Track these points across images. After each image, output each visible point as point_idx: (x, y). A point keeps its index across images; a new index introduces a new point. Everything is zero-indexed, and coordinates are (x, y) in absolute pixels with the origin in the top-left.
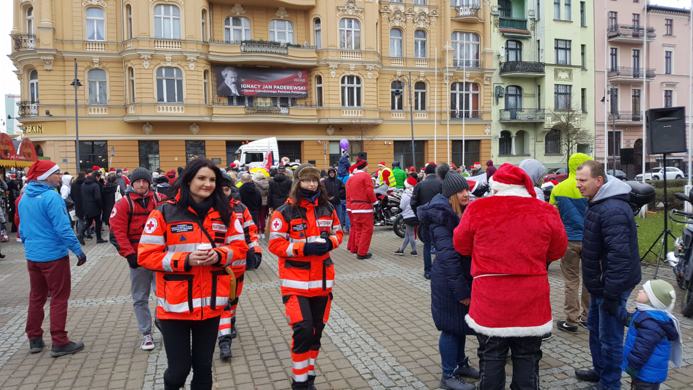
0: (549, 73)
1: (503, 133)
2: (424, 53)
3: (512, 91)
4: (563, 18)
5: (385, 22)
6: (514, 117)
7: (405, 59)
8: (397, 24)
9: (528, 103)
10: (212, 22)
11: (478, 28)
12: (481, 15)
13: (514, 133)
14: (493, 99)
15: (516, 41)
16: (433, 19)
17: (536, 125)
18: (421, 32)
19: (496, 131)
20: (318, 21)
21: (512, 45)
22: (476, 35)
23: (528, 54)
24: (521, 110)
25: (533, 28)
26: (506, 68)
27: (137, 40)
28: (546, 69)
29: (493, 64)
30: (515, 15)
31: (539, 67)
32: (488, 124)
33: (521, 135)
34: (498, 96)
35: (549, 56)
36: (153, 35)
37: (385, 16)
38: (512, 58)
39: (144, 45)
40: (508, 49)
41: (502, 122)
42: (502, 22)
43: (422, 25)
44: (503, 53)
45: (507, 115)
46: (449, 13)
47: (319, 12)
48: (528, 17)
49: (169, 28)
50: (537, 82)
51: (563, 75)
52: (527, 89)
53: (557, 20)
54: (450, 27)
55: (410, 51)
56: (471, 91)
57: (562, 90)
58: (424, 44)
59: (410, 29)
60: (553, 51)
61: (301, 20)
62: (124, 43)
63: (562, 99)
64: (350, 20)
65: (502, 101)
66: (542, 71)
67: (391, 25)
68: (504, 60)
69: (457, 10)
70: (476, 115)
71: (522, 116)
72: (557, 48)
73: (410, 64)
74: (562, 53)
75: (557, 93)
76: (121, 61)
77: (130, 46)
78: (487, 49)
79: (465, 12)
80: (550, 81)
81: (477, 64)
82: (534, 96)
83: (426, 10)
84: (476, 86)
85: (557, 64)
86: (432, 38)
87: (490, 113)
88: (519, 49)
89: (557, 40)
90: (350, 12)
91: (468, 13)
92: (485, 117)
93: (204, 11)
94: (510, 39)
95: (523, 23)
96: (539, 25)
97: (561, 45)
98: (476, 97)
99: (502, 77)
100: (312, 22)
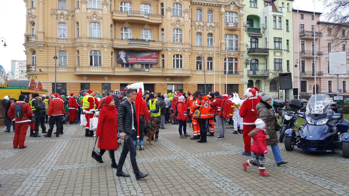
0: (271, 53)
1: (249, 81)
2: (212, 44)
3: (254, 61)
4: (278, 28)
5: (194, 30)
6: (254, 73)
7: (203, 47)
8: (199, 31)
9: (261, 67)
10: (115, 30)
11: (237, 32)
12: (238, 27)
13: (254, 81)
14: (244, 65)
15: (255, 38)
16: (216, 29)
17: (265, 77)
18: (210, 35)
19: (246, 80)
20: (163, 30)
21: (254, 40)
22: (236, 36)
23: (261, 44)
24: (258, 70)
25: (264, 32)
26: (251, 51)
27: (81, 38)
28: (270, 51)
29: (244, 49)
30: (255, 26)
31: (266, 50)
32: (242, 77)
33: (258, 82)
34: (247, 64)
35: (271, 45)
36: (88, 36)
37: (194, 27)
38: (254, 46)
39: (84, 40)
40: (251, 42)
41: (249, 76)
42: (248, 30)
43: (211, 31)
44: (249, 44)
45: (251, 73)
46: (224, 26)
47: (164, 26)
48: (261, 27)
49: (96, 33)
50: (266, 57)
51: (278, 54)
52: (261, 60)
53: (275, 29)
54: (224, 32)
55: (205, 43)
56: (234, 61)
57: (277, 61)
58: (212, 40)
59: (205, 33)
60: (273, 43)
61: (155, 29)
62: (75, 39)
63: (277, 65)
64: (177, 30)
65: (249, 66)
66: (268, 52)
67: (196, 31)
68: (249, 47)
69: (227, 24)
70: (236, 72)
71: (258, 73)
72: (275, 42)
73: (205, 49)
74: (277, 44)
75: (275, 63)
76: (74, 47)
77: (78, 40)
78: (242, 42)
79: (231, 25)
80: (271, 57)
81: (237, 49)
82: (264, 64)
83: (213, 25)
84: (236, 59)
85: (275, 49)
86: (216, 37)
87: (243, 71)
88: (257, 42)
89: (275, 38)
90: (178, 26)
91: (232, 25)
92: (241, 74)
93: (111, 25)
94: (252, 37)
95: (259, 30)
96: (266, 31)
97: (277, 40)
98: (236, 64)
99: (249, 55)
100: (160, 30)
